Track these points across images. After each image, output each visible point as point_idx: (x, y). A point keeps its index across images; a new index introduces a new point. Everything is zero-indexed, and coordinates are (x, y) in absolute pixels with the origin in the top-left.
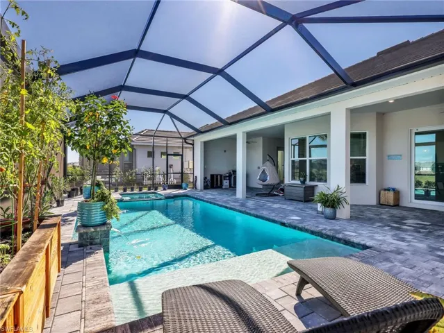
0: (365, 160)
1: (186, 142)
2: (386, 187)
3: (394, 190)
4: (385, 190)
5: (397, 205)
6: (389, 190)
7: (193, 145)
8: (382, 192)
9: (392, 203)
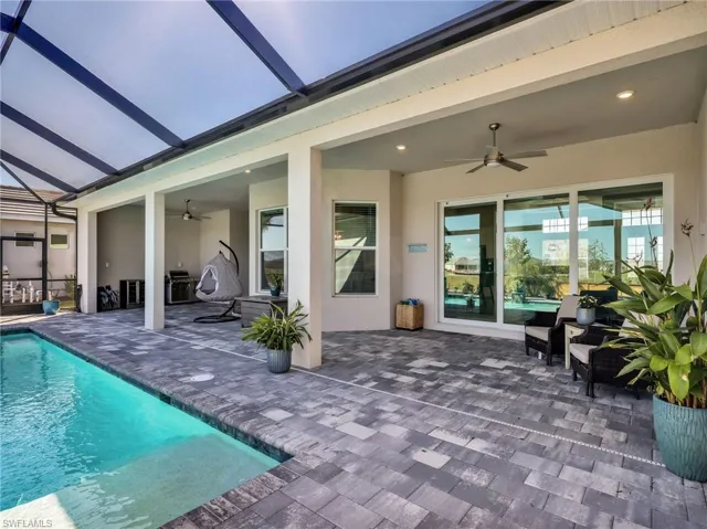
0: (374, 251)
1: (55, 212)
2: (405, 299)
3: (415, 302)
4: (403, 303)
5: (419, 328)
6: (407, 303)
7: (75, 218)
8: (399, 307)
9: (411, 325)
